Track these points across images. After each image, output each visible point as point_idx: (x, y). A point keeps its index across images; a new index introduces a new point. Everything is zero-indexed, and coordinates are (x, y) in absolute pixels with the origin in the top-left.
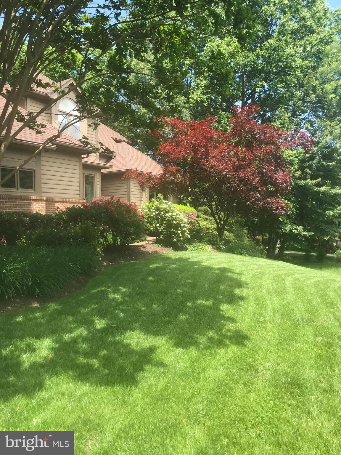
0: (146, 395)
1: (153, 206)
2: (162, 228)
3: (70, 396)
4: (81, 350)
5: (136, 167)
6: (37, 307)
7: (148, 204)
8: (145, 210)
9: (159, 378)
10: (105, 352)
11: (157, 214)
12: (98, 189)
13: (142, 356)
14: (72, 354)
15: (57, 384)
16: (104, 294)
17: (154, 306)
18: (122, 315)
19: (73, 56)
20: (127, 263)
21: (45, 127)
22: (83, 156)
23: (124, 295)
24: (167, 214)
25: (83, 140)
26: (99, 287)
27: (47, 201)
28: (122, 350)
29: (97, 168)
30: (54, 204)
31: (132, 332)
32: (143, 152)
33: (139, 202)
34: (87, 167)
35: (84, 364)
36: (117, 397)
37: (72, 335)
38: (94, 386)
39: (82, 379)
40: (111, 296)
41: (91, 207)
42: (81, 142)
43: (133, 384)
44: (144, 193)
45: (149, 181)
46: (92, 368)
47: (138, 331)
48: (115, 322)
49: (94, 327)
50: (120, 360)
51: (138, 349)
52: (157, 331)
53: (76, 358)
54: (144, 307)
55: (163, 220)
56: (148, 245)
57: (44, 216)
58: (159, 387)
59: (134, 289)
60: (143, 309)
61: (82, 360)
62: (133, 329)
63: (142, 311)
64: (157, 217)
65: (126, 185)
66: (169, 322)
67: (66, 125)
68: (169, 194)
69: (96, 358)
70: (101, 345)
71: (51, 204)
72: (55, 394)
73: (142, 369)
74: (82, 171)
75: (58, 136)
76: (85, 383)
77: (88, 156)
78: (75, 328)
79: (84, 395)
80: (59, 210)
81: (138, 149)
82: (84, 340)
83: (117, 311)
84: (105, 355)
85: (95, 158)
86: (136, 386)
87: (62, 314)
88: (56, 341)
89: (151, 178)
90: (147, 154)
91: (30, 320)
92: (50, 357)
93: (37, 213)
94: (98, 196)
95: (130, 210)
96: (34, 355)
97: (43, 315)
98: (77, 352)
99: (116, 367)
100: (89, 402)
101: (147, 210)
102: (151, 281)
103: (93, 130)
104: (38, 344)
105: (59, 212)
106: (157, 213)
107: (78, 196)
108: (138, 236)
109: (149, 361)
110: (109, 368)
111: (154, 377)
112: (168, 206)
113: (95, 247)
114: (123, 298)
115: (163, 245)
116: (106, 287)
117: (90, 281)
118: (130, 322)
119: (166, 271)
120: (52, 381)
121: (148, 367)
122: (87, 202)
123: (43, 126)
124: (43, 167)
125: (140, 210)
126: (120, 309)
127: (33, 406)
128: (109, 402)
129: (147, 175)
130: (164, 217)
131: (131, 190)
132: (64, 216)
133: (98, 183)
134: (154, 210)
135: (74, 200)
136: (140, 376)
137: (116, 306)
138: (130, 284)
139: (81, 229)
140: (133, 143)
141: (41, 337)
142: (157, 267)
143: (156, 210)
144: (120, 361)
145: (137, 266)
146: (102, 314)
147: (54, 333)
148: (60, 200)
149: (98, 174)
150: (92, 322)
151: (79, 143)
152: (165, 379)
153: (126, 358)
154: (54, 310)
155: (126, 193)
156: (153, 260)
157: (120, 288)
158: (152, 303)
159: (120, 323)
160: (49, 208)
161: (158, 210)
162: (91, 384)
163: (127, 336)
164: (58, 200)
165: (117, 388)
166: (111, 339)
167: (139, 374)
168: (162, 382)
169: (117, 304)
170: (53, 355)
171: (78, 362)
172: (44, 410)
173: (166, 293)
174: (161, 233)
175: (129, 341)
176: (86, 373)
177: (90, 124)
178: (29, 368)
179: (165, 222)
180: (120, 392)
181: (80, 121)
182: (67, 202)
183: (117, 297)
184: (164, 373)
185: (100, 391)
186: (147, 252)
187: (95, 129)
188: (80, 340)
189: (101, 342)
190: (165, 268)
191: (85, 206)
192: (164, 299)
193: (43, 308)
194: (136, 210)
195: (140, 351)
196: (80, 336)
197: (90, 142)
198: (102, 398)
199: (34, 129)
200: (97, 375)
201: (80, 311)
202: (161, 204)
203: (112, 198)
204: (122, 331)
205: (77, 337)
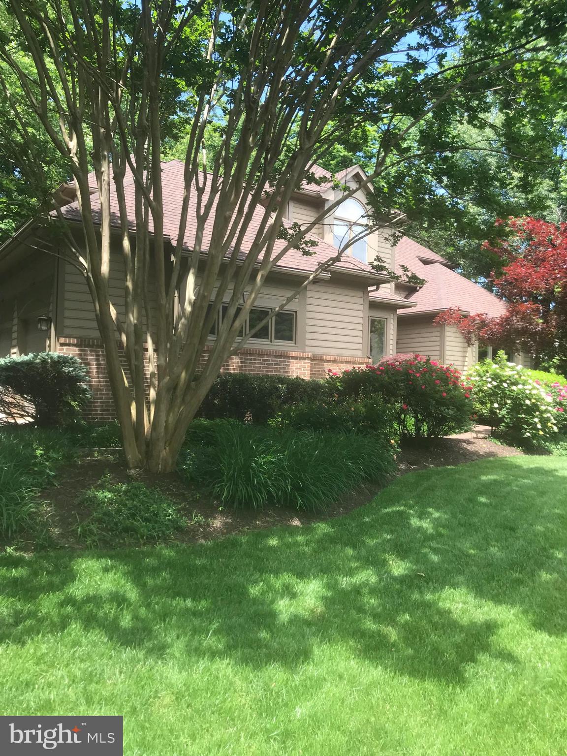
0: (483, 708)
1: (487, 372)
2: (504, 412)
3: (353, 681)
4: (367, 607)
5: (458, 305)
6: (297, 527)
7: (478, 367)
8: (473, 379)
9: (505, 683)
10: (407, 617)
11: (495, 387)
12: (391, 342)
13: (472, 635)
14: (353, 612)
15: (331, 658)
16: (402, 516)
17: (492, 549)
18: (435, 558)
19: (364, 131)
20: (439, 468)
21: (317, 245)
22: (370, 289)
23: (437, 523)
24: (514, 388)
25: (376, 263)
26: (393, 505)
27: (312, 359)
28: (436, 618)
29: (390, 307)
30: (323, 365)
31: (452, 590)
32: (469, 278)
33: (460, 363)
34: (375, 305)
35: (373, 632)
36: (430, 702)
37: (354, 580)
38: (390, 672)
39: (370, 657)
40: (415, 522)
41: (382, 371)
42: (373, 267)
43: (458, 683)
44: (469, 349)
45: (480, 329)
46: (387, 642)
47: (464, 590)
48: (423, 567)
49: (389, 572)
50: (432, 635)
51: (465, 621)
52: (497, 595)
53: (360, 620)
54: (474, 550)
55: (505, 396)
56: (476, 441)
57: (307, 383)
58: (505, 698)
59: (454, 515)
60: (472, 551)
61: (370, 625)
62: (454, 586)
63: (468, 556)
64: (494, 392)
65: (438, 334)
66: (519, 582)
67: (350, 241)
68: (517, 350)
69: (393, 626)
70: (401, 604)
71: (318, 364)
72: (328, 673)
73: (473, 660)
74: (368, 313)
75: (337, 259)
76: (375, 664)
77: (378, 289)
78: (357, 568)
79: (374, 684)
80: (331, 374)
81: (461, 274)
82: (373, 591)
83: (426, 550)
84: (406, 622)
85: (388, 291)
86: (462, 688)
87: (337, 543)
88: (328, 586)
89: (484, 324)
90: (476, 282)
91: (289, 546)
92: (319, 611)
93: (297, 378)
94: (391, 352)
95: (447, 378)
96: (294, 602)
97: (307, 540)
98: (360, 610)
99: (427, 647)
100: (383, 699)
101: (478, 378)
102: (484, 504)
103: (392, 246)
104: (300, 586)
105: (331, 378)
106: (495, 383)
107: (359, 353)
108: (460, 424)
109: (485, 648)
110: (415, 646)
111: (496, 678)
112: (515, 372)
113: (387, 438)
114: (435, 527)
115: (506, 442)
116: (405, 505)
117: (379, 493)
118: (448, 572)
119: (512, 490)
120: (323, 651)
121: (483, 657)
122: (373, 363)
123: (314, 244)
124: (309, 308)
125: (463, 378)
126: (430, 547)
127: (296, 685)
128: (416, 706)
129: (477, 317)
130: (508, 393)
131: (447, 343)
132: (338, 384)
133: (392, 332)
134: (490, 380)
135: (353, 359)
136: (469, 670)
137: (424, 541)
138: (447, 505)
139: (365, 406)
140: (452, 265)
141: (306, 577)
142: (495, 481)
143: (493, 379)
144: (433, 637)
145: (457, 476)
146: (402, 552)
147: (325, 573)
148: (333, 358)
149: (392, 317)
150: (384, 563)
151: (369, 269)
152: (516, 686)
153: (444, 634)
154: (325, 534)
155: (438, 348)
156: (487, 467)
157: (430, 510)
158: (488, 544)
159: (432, 571)
160: (315, 371)
161: (497, 378)
162: (386, 668)
163: (443, 596)
164: (328, 358)
165: (430, 685)
166: (416, 596)
167: (467, 668)
168: (511, 692)
169: (425, 538)
170: (324, 608)
171: (363, 627)
172: (312, 695)
173: (512, 529)
174: (501, 420)
175: (448, 605)
176: (377, 648)
177: (387, 237)
178: (288, 622)
179: (509, 402)
180: (435, 693)
181: (372, 232)
182: (342, 362)
183: (425, 525)
184: (515, 674)
185: (401, 683)
186: (476, 453)
187: (395, 243)
188: (365, 591)
189: (400, 601)
190: (509, 484)
191: (372, 370)
192: (509, 539)
193: (307, 530)
194: (457, 378)
195: (468, 625)
196: (366, 584)
197: (387, 266)
198: (404, 696)
199: (300, 248)
200: (396, 655)
201: (364, 542)
202: (502, 368)
203: (417, 356)
204: (435, 585)
205: (360, 585)
